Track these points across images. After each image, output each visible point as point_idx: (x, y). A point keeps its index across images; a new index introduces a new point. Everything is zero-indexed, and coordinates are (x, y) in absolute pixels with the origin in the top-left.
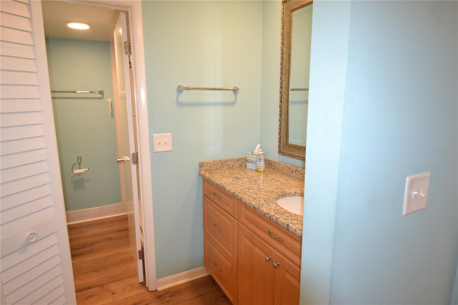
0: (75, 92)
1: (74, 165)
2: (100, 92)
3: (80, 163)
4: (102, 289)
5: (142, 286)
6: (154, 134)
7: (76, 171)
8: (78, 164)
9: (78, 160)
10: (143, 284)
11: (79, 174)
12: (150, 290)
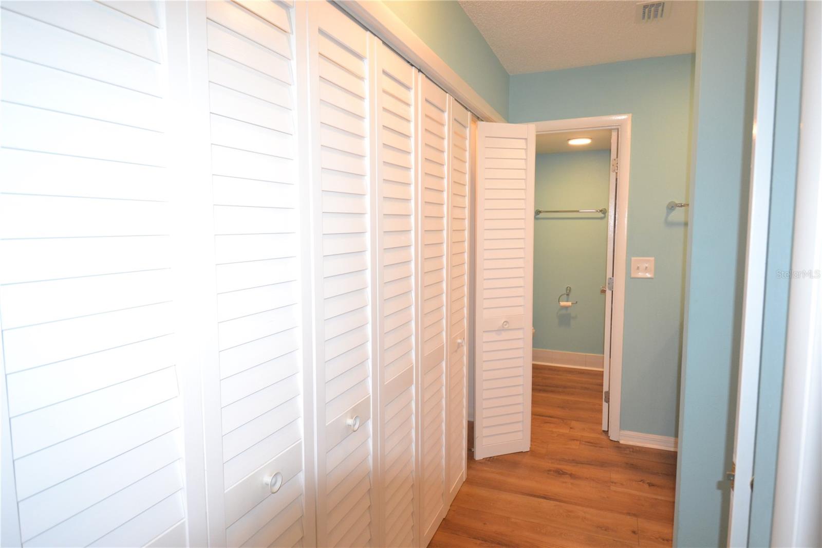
0: (578, 211)
1: (561, 296)
2: (601, 211)
3: (568, 295)
4: (562, 421)
5: (604, 434)
6: (634, 257)
7: (562, 304)
8: (566, 295)
9: (567, 290)
10: (606, 432)
11: (566, 308)
12: (611, 439)
